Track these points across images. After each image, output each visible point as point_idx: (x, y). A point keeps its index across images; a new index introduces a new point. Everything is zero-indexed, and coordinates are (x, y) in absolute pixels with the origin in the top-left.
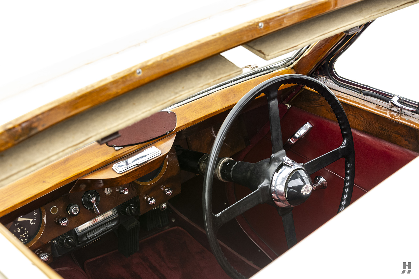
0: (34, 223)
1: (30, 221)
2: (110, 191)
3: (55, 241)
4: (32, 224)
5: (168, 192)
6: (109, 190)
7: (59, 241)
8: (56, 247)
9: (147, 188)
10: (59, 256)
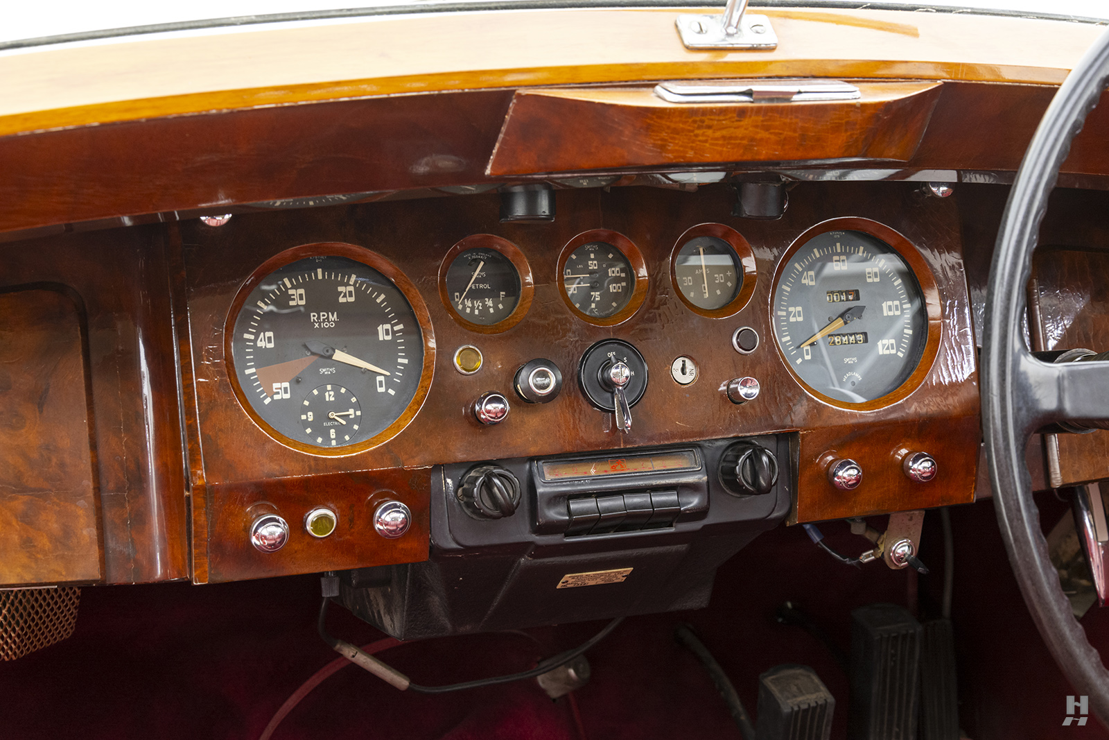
0: (392, 392)
1: (379, 378)
2: (692, 377)
3: (449, 481)
4: (381, 390)
5: (915, 466)
6: (691, 374)
7: (465, 486)
8: (450, 504)
9: (836, 422)
10: (454, 546)
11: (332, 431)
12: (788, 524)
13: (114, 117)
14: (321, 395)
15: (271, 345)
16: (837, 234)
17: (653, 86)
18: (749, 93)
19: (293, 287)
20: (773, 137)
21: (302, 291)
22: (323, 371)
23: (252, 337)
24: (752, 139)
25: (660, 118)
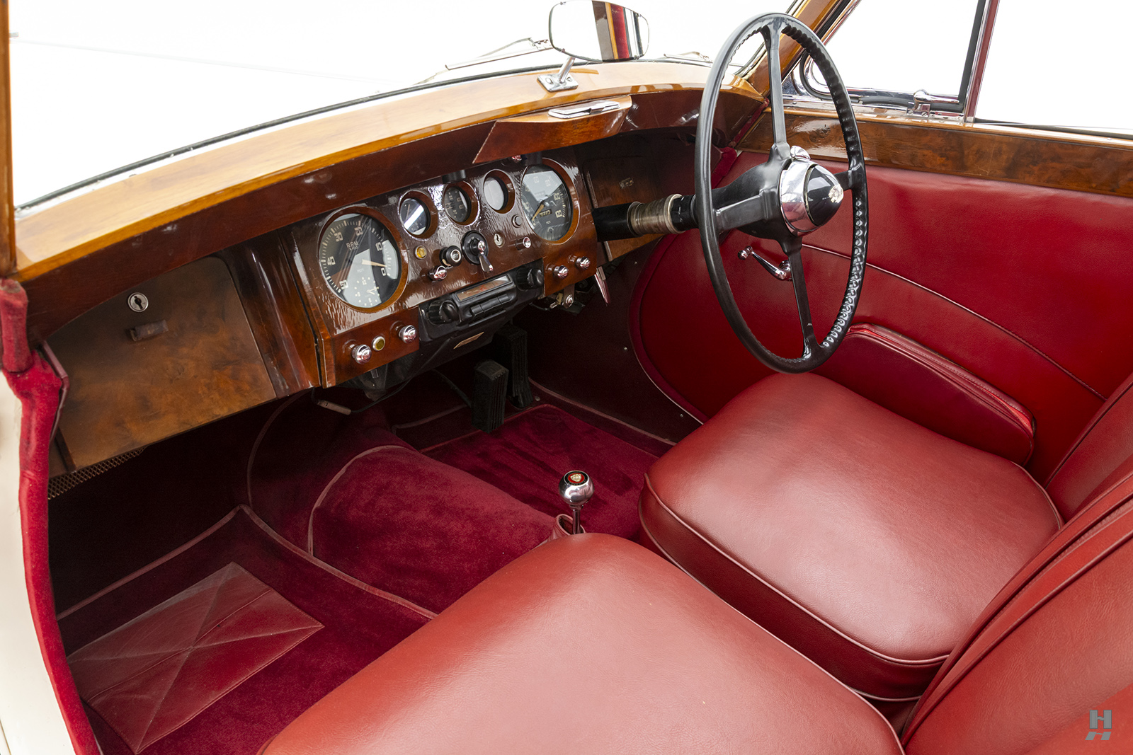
1: (382, 268)
2: (502, 242)
3: (422, 311)
4: (384, 275)
7: (430, 311)
8: (425, 322)
9: (554, 250)
10: (430, 340)
11: (369, 299)
12: (539, 298)
13: (341, 160)
14: (361, 283)
15: (334, 263)
16: (533, 168)
17: (548, 110)
18: (589, 111)
19: (336, 232)
20: (597, 129)
21: (340, 233)
22: (359, 271)
23: (325, 261)
24: (591, 132)
25: (562, 126)
